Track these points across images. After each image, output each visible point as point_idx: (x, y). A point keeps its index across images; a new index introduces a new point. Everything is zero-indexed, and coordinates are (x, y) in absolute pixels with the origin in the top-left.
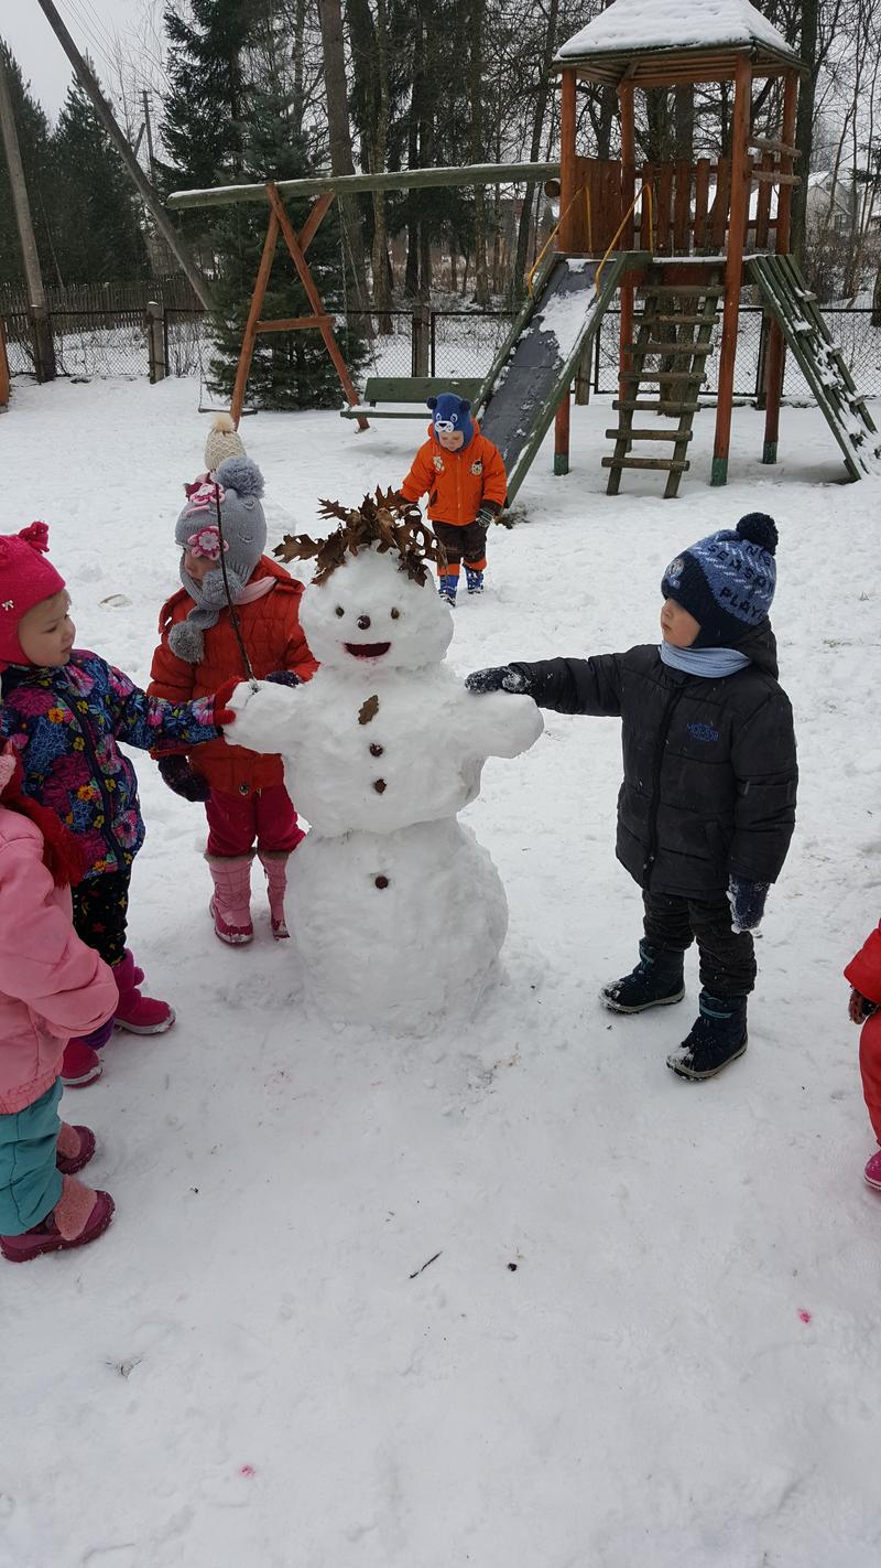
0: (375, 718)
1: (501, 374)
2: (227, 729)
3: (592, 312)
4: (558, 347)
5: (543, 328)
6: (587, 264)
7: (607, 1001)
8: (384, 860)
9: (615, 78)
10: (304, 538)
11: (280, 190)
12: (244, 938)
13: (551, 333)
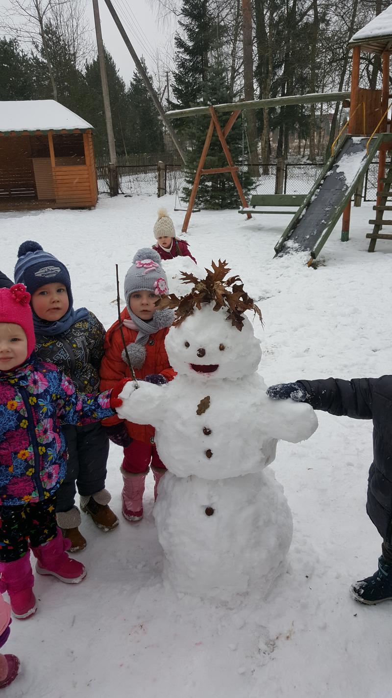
0: (207, 411)
1: (316, 193)
2: (118, 410)
3: (364, 163)
4: (346, 180)
5: (338, 170)
6: (362, 139)
7: (355, 595)
8: (212, 497)
9: (380, 50)
10: (173, 296)
11: (216, 110)
12: (137, 518)
13: (342, 173)
